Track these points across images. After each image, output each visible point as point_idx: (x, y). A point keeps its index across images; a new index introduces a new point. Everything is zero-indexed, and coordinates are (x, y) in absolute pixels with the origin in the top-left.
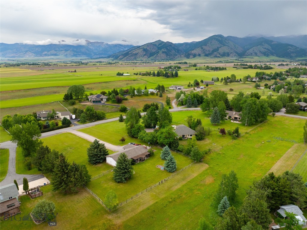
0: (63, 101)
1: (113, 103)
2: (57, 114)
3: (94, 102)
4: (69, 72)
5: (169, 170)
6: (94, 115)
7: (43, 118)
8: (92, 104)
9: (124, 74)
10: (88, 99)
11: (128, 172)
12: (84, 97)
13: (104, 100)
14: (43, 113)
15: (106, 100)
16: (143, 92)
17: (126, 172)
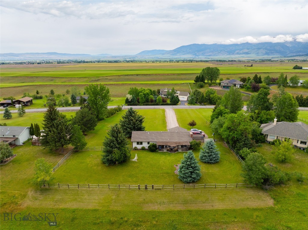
0: (194, 83)
1: (247, 91)
2: (177, 93)
3: (224, 87)
4: (245, 66)
7: (164, 95)
8: (221, 89)
9: (303, 68)
10: (220, 84)
12: (218, 81)
13: (237, 86)
14: (166, 90)
15: (240, 87)
16: (301, 83)
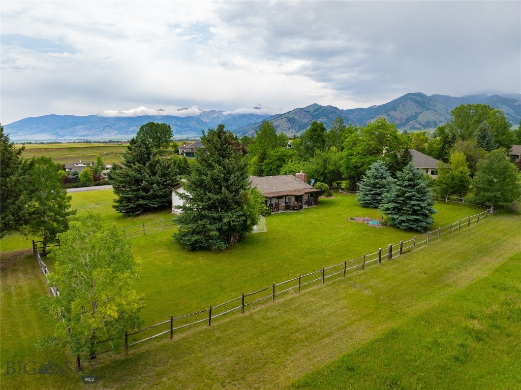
2: (107, 169)
5: (409, 220)
6: (181, 165)
10: (177, 151)
11: (238, 203)
14: (79, 165)
17: (224, 205)
